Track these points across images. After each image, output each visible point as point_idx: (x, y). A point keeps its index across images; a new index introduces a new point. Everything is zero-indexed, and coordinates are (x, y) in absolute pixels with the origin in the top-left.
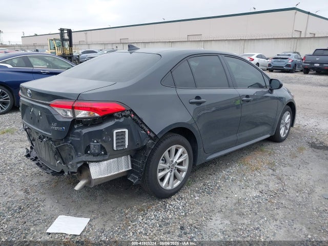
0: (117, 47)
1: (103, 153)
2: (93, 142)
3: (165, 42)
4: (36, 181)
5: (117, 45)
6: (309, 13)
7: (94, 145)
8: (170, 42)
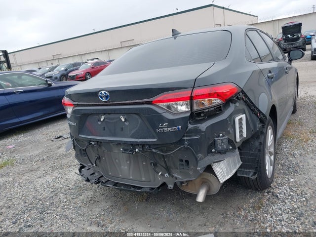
0: (52, 64)
1: (231, 147)
2: (219, 136)
3: (102, 51)
4: (98, 210)
5: (52, 62)
6: (223, 8)
7: (222, 140)
8: (106, 50)
